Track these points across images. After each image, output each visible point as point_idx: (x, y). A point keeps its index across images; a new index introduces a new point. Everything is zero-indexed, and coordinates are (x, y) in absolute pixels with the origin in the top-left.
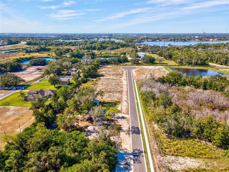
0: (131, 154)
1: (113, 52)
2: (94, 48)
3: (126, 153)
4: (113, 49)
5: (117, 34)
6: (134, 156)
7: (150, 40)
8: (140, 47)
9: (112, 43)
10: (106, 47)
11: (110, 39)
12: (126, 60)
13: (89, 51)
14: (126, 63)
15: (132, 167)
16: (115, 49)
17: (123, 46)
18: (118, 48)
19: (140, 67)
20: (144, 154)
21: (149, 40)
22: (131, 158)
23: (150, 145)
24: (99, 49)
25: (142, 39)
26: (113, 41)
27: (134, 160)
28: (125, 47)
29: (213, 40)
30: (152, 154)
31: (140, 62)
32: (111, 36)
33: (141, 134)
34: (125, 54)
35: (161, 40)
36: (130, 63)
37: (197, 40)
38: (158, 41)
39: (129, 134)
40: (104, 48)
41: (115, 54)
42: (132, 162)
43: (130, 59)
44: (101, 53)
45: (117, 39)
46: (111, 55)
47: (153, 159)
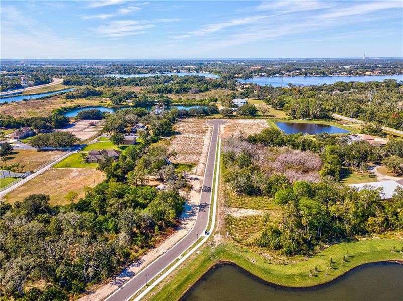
0: (198, 206)
1: (198, 97)
2: (170, 91)
3: (193, 206)
4: (200, 91)
5: (211, 61)
6: (201, 207)
7: (265, 74)
8: (243, 88)
9: (199, 81)
10: (189, 89)
11: (198, 72)
12: (215, 111)
13: (162, 96)
14: (215, 116)
15: (197, 214)
16: (202, 92)
17: (217, 86)
18: (207, 90)
19: (232, 121)
20: (210, 206)
21: (262, 74)
22: (197, 209)
23: (217, 200)
24: (178, 92)
25: (252, 73)
26: (202, 77)
27: (199, 210)
28: (219, 88)
29: (372, 74)
30: (217, 206)
31: (235, 114)
32: (200, 65)
33: (211, 192)
34: (216, 101)
35: (283, 74)
36: (220, 116)
37: (345, 73)
38: (277, 75)
39: (200, 192)
40: (186, 91)
41: (202, 101)
42: (198, 211)
43: (221, 108)
44: (180, 99)
45: (210, 72)
46: (195, 103)
47: (217, 209)
